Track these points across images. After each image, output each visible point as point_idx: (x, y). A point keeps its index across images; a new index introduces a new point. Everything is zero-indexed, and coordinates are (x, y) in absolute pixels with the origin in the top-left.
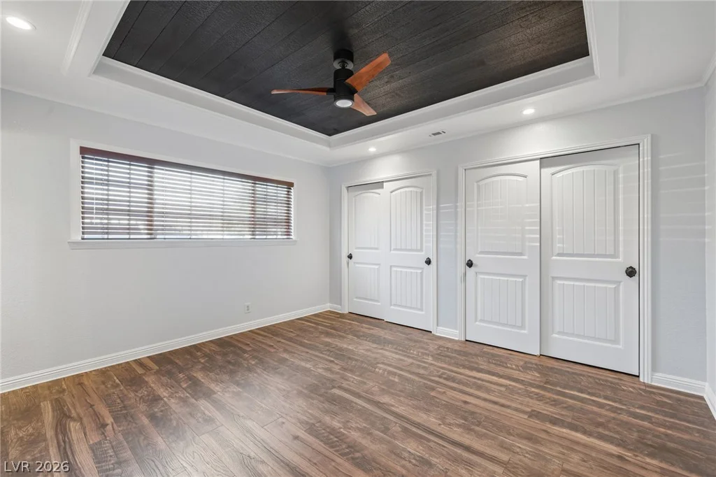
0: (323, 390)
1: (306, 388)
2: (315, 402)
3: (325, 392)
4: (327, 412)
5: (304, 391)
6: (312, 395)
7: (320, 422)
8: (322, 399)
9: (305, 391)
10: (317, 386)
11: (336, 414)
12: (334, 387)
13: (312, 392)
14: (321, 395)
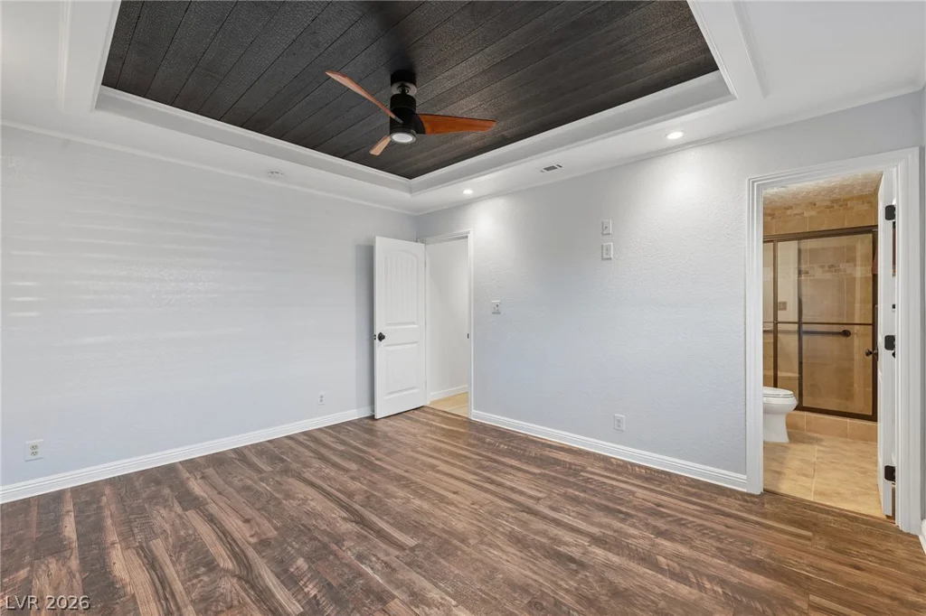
0: (430, 544)
1: (457, 548)
2: (441, 526)
3: (427, 540)
4: (426, 514)
5: (458, 544)
6: (445, 536)
7: (433, 504)
8: (432, 530)
9: (455, 542)
10: (439, 554)
11: (416, 511)
12: (412, 549)
13: (447, 542)
14: (434, 535)
